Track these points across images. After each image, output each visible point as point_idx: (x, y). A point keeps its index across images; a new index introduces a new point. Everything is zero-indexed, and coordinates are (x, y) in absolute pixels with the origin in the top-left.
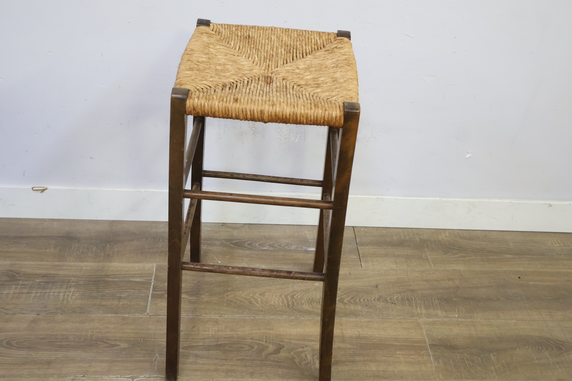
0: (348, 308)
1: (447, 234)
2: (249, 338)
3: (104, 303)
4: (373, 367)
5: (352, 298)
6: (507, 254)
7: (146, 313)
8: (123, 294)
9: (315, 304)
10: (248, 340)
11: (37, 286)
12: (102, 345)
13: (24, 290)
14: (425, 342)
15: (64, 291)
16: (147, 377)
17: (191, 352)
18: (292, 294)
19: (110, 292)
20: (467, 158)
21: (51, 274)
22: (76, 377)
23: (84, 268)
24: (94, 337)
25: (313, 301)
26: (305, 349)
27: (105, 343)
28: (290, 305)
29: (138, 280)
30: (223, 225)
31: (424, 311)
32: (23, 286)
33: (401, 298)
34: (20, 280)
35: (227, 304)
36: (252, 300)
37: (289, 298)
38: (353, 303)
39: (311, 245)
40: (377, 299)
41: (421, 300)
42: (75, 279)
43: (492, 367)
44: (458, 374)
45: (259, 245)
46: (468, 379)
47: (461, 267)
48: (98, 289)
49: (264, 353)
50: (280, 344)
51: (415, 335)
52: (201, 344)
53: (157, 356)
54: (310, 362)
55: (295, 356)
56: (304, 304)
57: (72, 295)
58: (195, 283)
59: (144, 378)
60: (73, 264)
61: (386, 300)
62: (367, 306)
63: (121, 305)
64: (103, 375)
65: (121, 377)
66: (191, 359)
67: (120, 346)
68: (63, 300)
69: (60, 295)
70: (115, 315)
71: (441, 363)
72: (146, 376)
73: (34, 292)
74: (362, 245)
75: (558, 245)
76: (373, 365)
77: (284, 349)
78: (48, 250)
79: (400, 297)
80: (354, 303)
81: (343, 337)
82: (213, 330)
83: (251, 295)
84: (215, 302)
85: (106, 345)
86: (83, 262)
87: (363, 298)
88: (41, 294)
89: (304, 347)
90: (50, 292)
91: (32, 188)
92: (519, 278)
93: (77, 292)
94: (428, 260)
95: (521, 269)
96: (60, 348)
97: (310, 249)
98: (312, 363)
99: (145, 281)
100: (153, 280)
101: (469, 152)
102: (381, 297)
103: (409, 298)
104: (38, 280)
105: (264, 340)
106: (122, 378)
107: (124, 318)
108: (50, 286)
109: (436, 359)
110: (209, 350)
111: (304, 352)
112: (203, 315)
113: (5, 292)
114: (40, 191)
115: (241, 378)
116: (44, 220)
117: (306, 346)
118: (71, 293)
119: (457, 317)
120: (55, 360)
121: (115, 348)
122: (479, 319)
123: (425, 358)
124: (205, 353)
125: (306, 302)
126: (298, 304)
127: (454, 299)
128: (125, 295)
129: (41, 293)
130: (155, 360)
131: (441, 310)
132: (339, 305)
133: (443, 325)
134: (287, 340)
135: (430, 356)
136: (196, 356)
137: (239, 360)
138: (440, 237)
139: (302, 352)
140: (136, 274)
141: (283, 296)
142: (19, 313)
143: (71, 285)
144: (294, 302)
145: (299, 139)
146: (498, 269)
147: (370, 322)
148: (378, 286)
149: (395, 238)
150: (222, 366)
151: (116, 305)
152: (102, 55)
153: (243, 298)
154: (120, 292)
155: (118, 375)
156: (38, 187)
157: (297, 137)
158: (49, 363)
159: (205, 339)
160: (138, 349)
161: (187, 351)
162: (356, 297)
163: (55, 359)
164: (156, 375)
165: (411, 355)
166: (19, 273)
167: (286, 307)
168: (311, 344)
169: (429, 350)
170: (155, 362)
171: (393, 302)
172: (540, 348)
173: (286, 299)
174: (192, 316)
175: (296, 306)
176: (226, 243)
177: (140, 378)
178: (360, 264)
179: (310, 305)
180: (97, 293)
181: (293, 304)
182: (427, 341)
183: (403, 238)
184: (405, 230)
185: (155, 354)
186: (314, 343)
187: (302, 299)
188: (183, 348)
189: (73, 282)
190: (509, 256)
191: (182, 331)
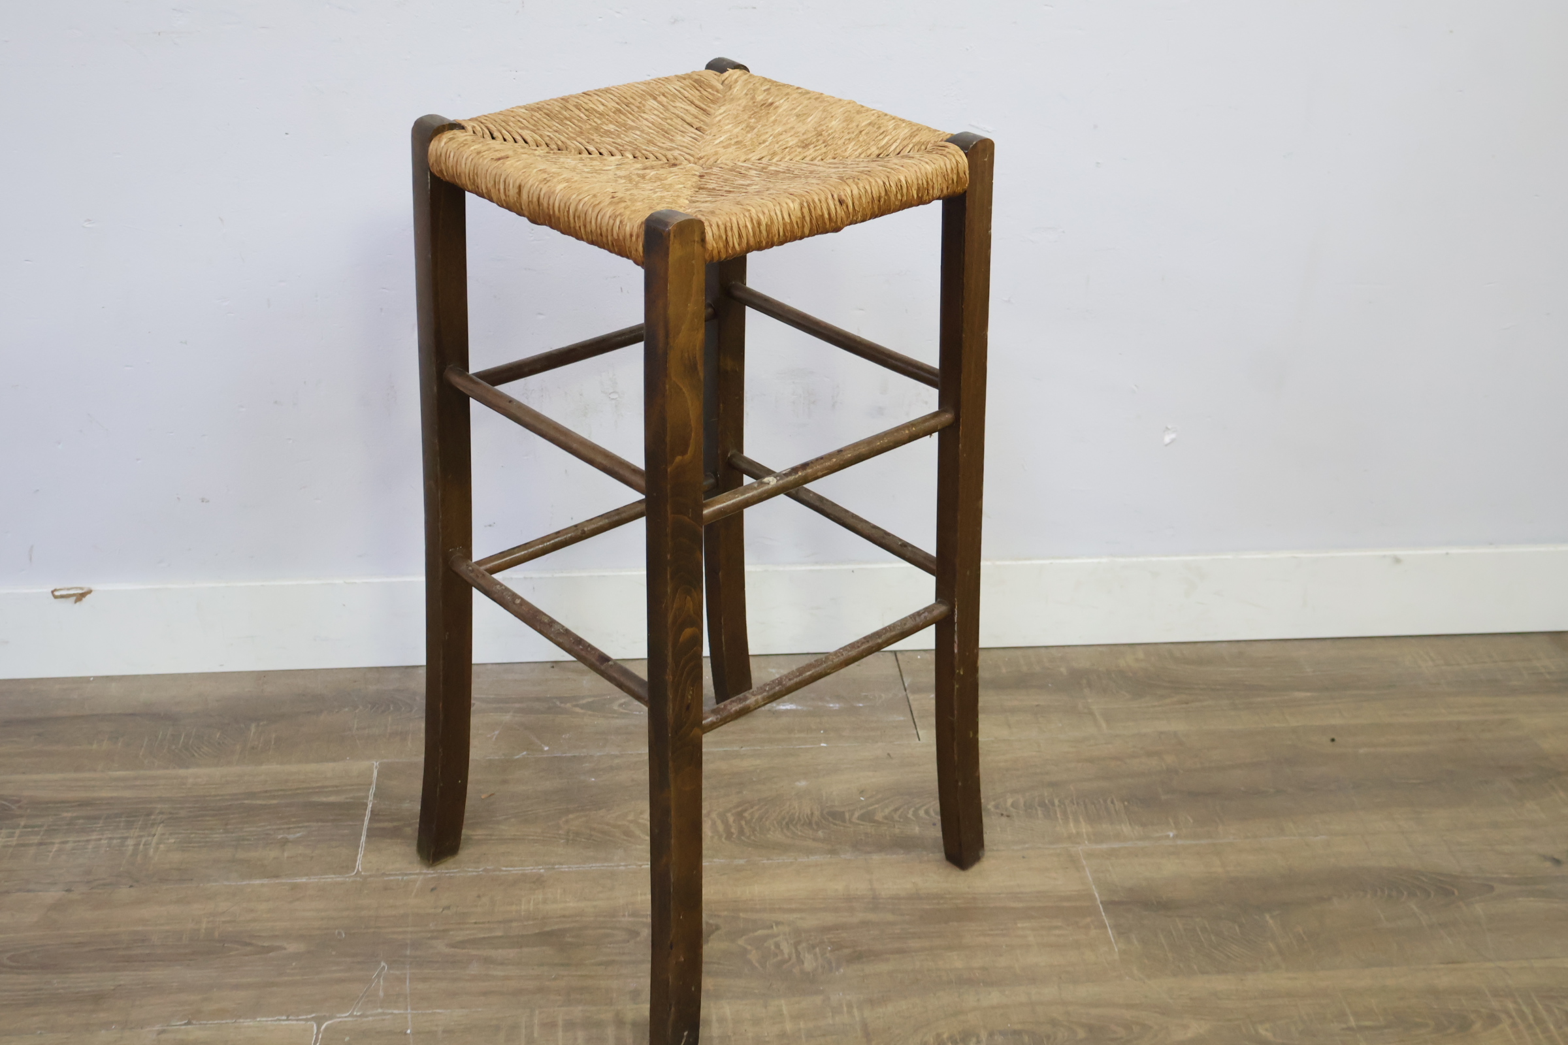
0: (887, 832)
1: (1141, 655)
2: (626, 914)
3: (241, 855)
4: (956, 961)
5: (896, 810)
6: (1298, 690)
7: (354, 871)
8: (294, 833)
9: (799, 828)
10: (623, 919)
11: (65, 827)
12: (237, 950)
13: (32, 837)
14: (1091, 897)
15: (136, 834)
16: (356, 1016)
17: (474, 952)
18: (740, 809)
19: (259, 829)
20: (1166, 445)
21: (101, 799)
22: (168, 1026)
23: (191, 780)
24: (216, 934)
25: (794, 822)
26: (775, 929)
27: (247, 944)
28: (732, 834)
29: (332, 799)
30: (554, 665)
31: (1085, 828)
32: (30, 830)
33: (1025, 803)
34: (21, 816)
35: (568, 840)
37: (731, 819)
38: (900, 822)
41: (1078, 804)
42: (167, 806)
43: (1271, 945)
44: (1182, 966)
46: (1207, 973)
47: (1179, 726)
48: (226, 825)
50: (708, 924)
51: (1062, 883)
52: (499, 933)
53: (384, 967)
54: (790, 959)
55: (749, 947)
56: (770, 829)
57: (158, 844)
58: (483, 797)
59: (350, 1019)
60: (160, 772)
63: (288, 857)
64: (240, 1017)
65: (287, 1020)
66: (474, 969)
67: (285, 949)
68: (135, 853)
69: (126, 843)
70: (272, 881)
71: (1136, 942)
72: (355, 1013)
73: (57, 841)
74: (918, 689)
75: (1431, 664)
76: (956, 957)
77: (719, 932)
78: (95, 746)
79: (1022, 801)
80: (902, 820)
81: (873, 898)
82: (532, 902)
83: (631, 817)
84: (536, 838)
85: (249, 948)
86: (187, 767)
87: (925, 808)
88: (76, 844)
89: (772, 927)
90: (100, 839)
91: (53, 592)
92: (1333, 740)
93: (171, 834)
94: (1091, 713)
95: (1337, 721)
96: (126, 964)
97: (784, 708)
98: (794, 959)
99: (352, 800)
101: (1169, 427)
103: (1047, 802)
104: (69, 814)
106: (290, 1022)
107: (294, 887)
108: (99, 825)
109: (1122, 932)
110: (521, 947)
111: (774, 936)
112: (504, 869)
114: (74, 598)
115: (607, 1005)
116: (86, 680)
117: (778, 923)
118: (156, 837)
119: (1174, 836)
120: (114, 990)
121: (271, 954)
122: (1232, 837)
123: (1093, 932)
124: (511, 953)
125: (776, 825)
126: (754, 830)
127: (1163, 797)
128: (298, 835)
129: (75, 842)
130: (379, 976)
131: (1130, 824)
132: (862, 827)
133: (1136, 856)
134: (726, 913)
135: (1106, 927)
136: (487, 961)
137: (600, 964)
138: (1122, 663)
139: (765, 938)
140: (327, 787)
141: (714, 815)
142: (19, 891)
143: (154, 819)
144: (744, 826)
146: (1276, 725)
149: (1004, 670)
150: (555, 979)
151: (274, 858)
152: (221, 220)
153: (608, 824)
154: (282, 829)
155: (282, 1015)
156: (68, 589)
158: (97, 998)
159: (511, 921)
160: (334, 953)
161: (464, 951)
162: (906, 806)
163: (112, 988)
164: (380, 1010)
165: (1056, 928)
166: (18, 801)
167: (723, 840)
168: (792, 917)
169: (1103, 914)
170: (379, 982)
171: (1005, 813)
172: (1394, 893)
173: (722, 821)
174: (474, 873)
175: (748, 834)
176: (562, 705)
177: (340, 1020)
178: (915, 732)
179: (785, 831)
180: (224, 835)
181: (741, 832)
182: (1097, 895)
183: (1025, 669)
184: (1030, 652)
185: (379, 963)
186: (799, 916)
187: (764, 819)
188: (452, 946)
189: (160, 813)
190: (1303, 694)
191: (449, 907)
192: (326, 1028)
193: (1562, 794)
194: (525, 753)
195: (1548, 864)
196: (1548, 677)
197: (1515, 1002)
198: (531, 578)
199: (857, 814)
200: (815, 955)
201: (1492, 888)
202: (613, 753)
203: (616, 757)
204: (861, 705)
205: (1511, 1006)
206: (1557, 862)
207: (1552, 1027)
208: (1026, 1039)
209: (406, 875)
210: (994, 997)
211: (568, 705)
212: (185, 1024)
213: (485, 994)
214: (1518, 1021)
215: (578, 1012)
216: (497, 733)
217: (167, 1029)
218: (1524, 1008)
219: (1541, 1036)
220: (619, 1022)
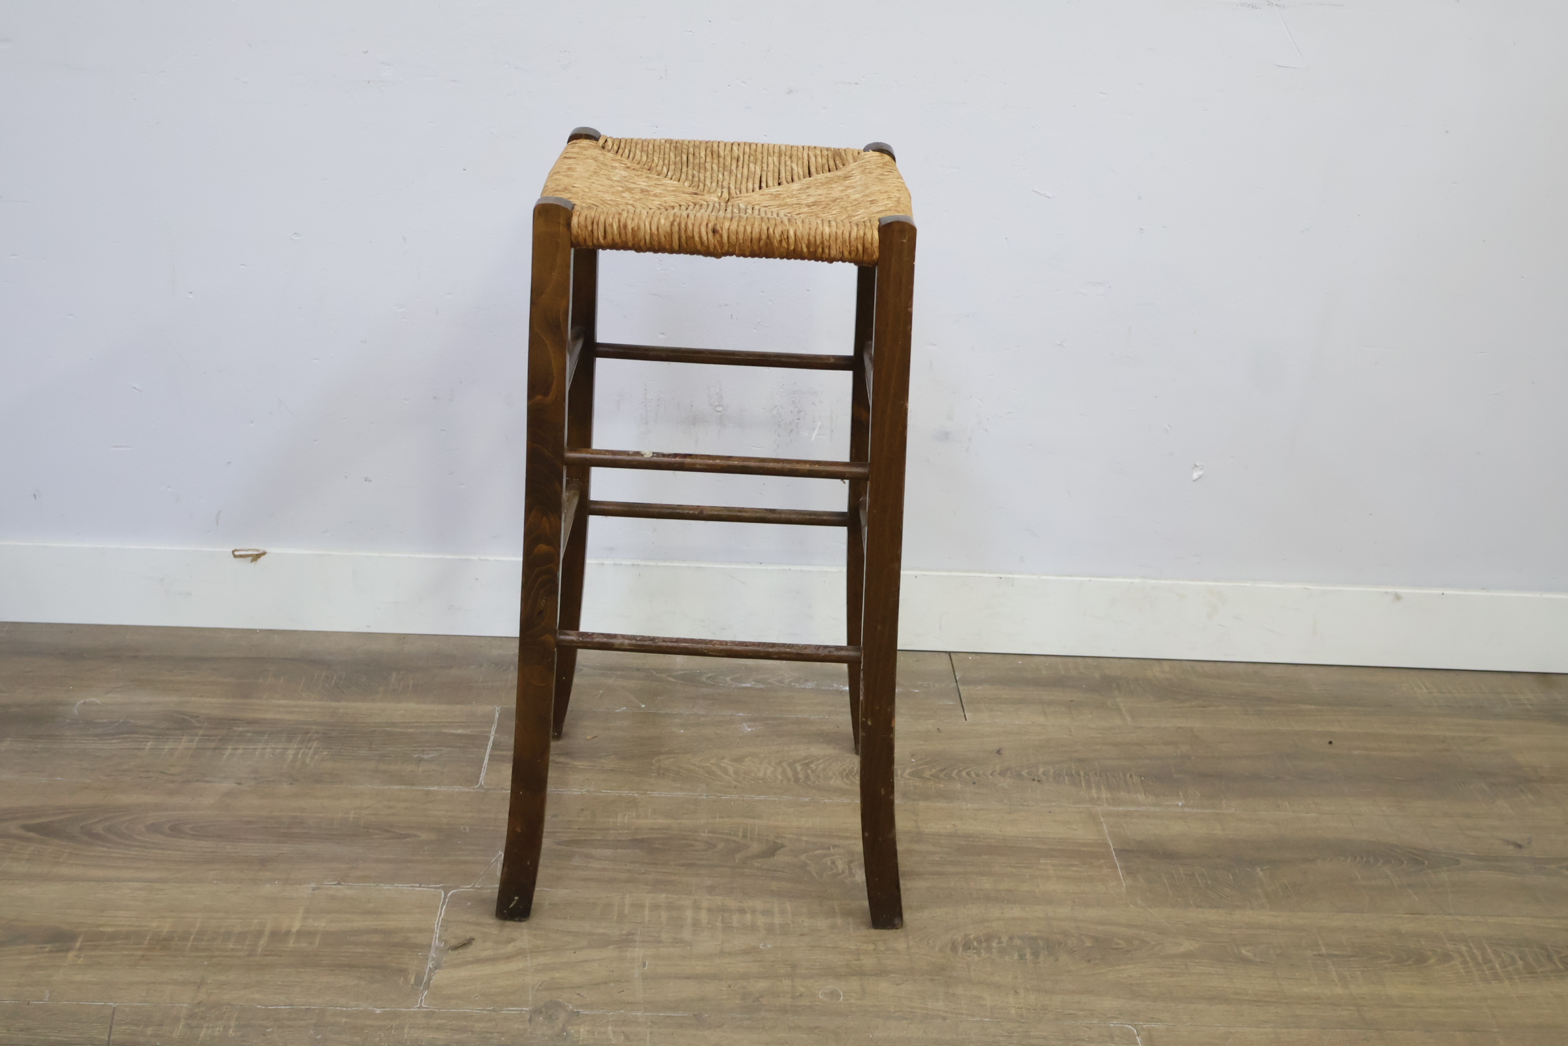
0: (933, 787)
1: (1166, 668)
2: (706, 831)
3: (383, 767)
4: (987, 884)
5: (942, 770)
6: (1306, 703)
7: (477, 784)
8: (428, 755)
10: (703, 834)
11: (236, 738)
12: (379, 834)
13: (209, 743)
14: (1106, 845)
15: (296, 746)
16: (477, 888)
17: (578, 850)
18: (807, 761)
19: (399, 749)
20: (1195, 481)
21: (265, 719)
23: (341, 710)
24: (362, 822)
26: (832, 851)
27: (388, 831)
28: (800, 779)
29: (460, 731)
31: (1105, 794)
32: (207, 738)
33: (1054, 773)
34: (200, 728)
35: (659, 774)
36: (714, 768)
37: (799, 768)
38: (944, 779)
40: (998, 772)
41: (1100, 776)
42: (321, 728)
43: (1259, 890)
44: (1180, 900)
45: (731, 680)
46: (1201, 907)
47: (1195, 724)
48: (371, 745)
49: (738, 857)
50: (775, 843)
51: (1083, 833)
52: (599, 838)
53: (501, 855)
54: (843, 872)
55: (809, 862)
56: (832, 778)
57: (315, 753)
58: (588, 738)
59: (471, 890)
60: (315, 703)
61: (1020, 776)
63: (422, 772)
64: (381, 882)
65: (420, 887)
66: (576, 862)
67: (419, 836)
68: (294, 761)
69: (287, 753)
70: (409, 787)
71: (1141, 881)
72: (476, 886)
73: (230, 747)
74: (966, 682)
75: (1425, 691)
76: (985, 881)
77: (782, 849)
78: (261, 681)
79: (1052, 771)
80: (946, 778)
82: (627, 817)
83: (713, 761)
84: (632, 771)
85: (388, 834)
86: (339, 701)
87: (967, 770)
88: (245, 751)
89: (829, 848)
90: (264, 749)
91: (233, 552)
93: (324, 748)
94: (1119, 710)
95: (1335, 728)
96: (287, 839)
98: (847, 872)
99: (476, 733)
101: (1197, 464)
102: (1008, 769)
103: (1073, 773)
104: (240, 729)
105: (741, 834)
106: (422, 889)
107: (428, 793)
108: (264, 738)
109: (1129, 872)
110: (617, 848)
111: (830, 855)
112: (604, 791)
113: (167, 747)
114: (251, 558)
115: (686, 894)
116: (253, 631)
117: (835, 846)
118: (312, 749)
119: (1182, 805)
120: (277, 856)
121: (407, 839)
122: (1233, 810)
123: (1106, 871)
124: (608, 852)
125: (838, 775)
126: (819, 777)
127: (1176, 776)
128: (430, 756)
129: (244, 749)
130: (496, 861)
131: (1145, 794)
132: (911, 781)
133: (1148, 817)
134: (791, 836)
135: (1116, 868)
136: (588, 856)
138: (1149, 673)
139: (825, 856)
140: (456, 723)
141: (785, 764)
142: (197, 781)
143: (311, 737)
144: (810, 774)
145: (818, 435)
146: (1281, 729)
147: (982, 809)
148: (1001, 752)
149: (1045, 673)
150: (643, 873)
151: (411, 771)
152: (405, 239)
153: (694, 765)
154: (419, 750)
155: (415, 883)
157: (814, 430)
158: (263, 862)
159: (609, 830)
160: (460, 842)
161: (568, 848)
162: (950, 768)
165: (1073, 865)
166: (197, 717)
167: (792, 783)
168: (846, 842)
169: (1115, 858)
170: (496, 865)
171: (1036, 778)
172: (1372, 860)
173: (792, 769)
174: (579, 793)
175: (814, 781)
176: (658, 675)
177: (463, 890)
178: (963, 714)
179: (845, 779)
180: (368, 752)
181: (807, 777)
182: (1111, 844)
183: (1063, 673)
184: (1069, 660)
185: (497, 852)
186: (853, 842)
187: (827, 770)
188: (559, 844)
189: (315, 732)
190: (1308, 707)
191: (557, 816)
192: (452, 896)
193: (1530, 796)
194: (624, 708)
195: (1512, 847)
196: (1530, 707)
197: (1469, 946)
198: (638, 565)
199: (908, 771)
201: (1458, 862)
202: (700, 713)
203: (703, 716)
204: (917, 691)
205: (1464, 949)
206: (1519, 846)
207: (1498, 966)
208: (1041, 943)
210: (1016, 912)
211: (663, 675)
212: (335, 885)
213: (585, 880)
214: (1468, 959)
215: (662, 898)
216: (601, 691)
217: (321, 886)
218: (1475, 951)
219: (1487, 972)
220: (697, 907)
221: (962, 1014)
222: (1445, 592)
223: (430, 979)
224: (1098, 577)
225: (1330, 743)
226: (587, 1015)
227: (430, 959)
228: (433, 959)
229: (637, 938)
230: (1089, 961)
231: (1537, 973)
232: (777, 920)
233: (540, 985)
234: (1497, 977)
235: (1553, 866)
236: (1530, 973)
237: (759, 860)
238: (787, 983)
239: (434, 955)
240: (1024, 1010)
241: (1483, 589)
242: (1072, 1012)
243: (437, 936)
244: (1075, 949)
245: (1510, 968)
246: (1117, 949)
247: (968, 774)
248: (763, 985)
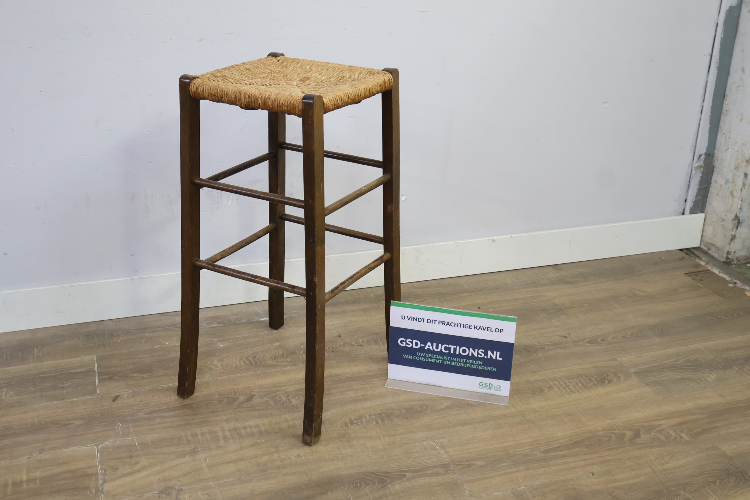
2: (216, 395)
3: (45, 394)
4: (352, 395)
6: (464, 293)
7: (96, 394)
8: (66, 384)
9: (279, 359)
10: (215, 397)
12: (53, 426)
16: (112, 442)
17: (156, 415)
18: (253, 355)
20: (403, 201)
23: (13, 371)
24: (42, 422)
25: (277, 357)
26: (278, 393)
27: (57, 424)
28: (253, 364)
29: (79, 370)
30: (162, 314)
33: (367, 340)
36: (211, 366)
37: (251, 359)
39: (263, 316)
40: (342, 345)
42: (5, 381)
45: (206, 324)
48: (34, 384)
49: (235, 404)
50: (250, 394)
52: (165, 408)
53: (119, 425)
54: (286, 402)
55: (269, 400)
56: (267, 361)
57: (6, 395)
59: (110, 443)
61: (352, 345)
62: (333, 352)
63: (66, 393)
64: (62, 449)
65: (83, 447)
66: (158, 420)
67: (74, 423)
70: (61, 401)
72: (112, 441)
75: (511, 280)
77: (255, 397)
79: (365, 340)
83: (209, 363)
86: (10, 366)
87: (328, 346)
89: (276, 392)
93: (10, 390)
96: (5, 437)
97: (263, 319)
98: (288, 401)
99: (88, 370)
100: (96, 368)
102: (346, 343)
103: (375, 339)
105: (233, 394)
106: (85, 447)
107: (72, 402)
110: (176, 411)
111: (278, 395)
112: (161, 386)
115: (216, 425)
117: (278, 391)
118: (4, 392)
121: (69, 426)
124: (172, 413)
125: (270, 359)
126: (261, 361)
128: (68, 384)
134: (257, 390)
136: (162, 417)
139: (275, 396)
140: (75, 367)
141: (244, 358)
145: (231, 202)
146: (457, 305)
148: (340, 336)
149: (349, 298)
150: (192, 420)
151: (60, 394)
154: (60, 383)
155: (80, 445)
157: (229, 200)
159: (169, 403)
160: (96, 422)
161: (152, 415)
164: (122, 439)
167: (249, 366)
168: (283, 388)
170: (119, 429)
171: (359, 345)
173: (248, 360)
174: (149, 389)
175: (259, 363)
176: (170, 328)
177: (106, 444)
179: (274, 360)
180: (34, 388)
181: (256, 362)
183: (357, 297)
184: (358, 291)
185: (117, 423)
186: (286, 387)
187: (265, 357)
188: (147, 414)
189: (3, 384)
190: (465, 294)
191: (141, 401)
192: (101, 448)
193: (564, 316)
194: (158, 346)
195: (563, 338)
196: (553, 280)
197: (558, 382)
199: (301, 352)
200: (296, 399)
201: (544, 348)
205: (557, 383)
206: (566, 337)
207: (572, 387)
208: (384, 415)
209: (119, 392)
210: (368, 404)
211: (172, 328)
212: (38, 454)
213: (165, 428)
214: (560, 387)
215: (205, 429)
216: (144, 340)
217: (31, 456)
218: (561, 383)
219: (568, 391)
220: (223, 431)
221: (359, 453)
222: (512, 236)
223: (102, 489)
224: (366, 251)
225: (479, 308)
226: (186, 489)
227: (100, 479)
228: (101, 479)
229: (199, 450)
230: (406, 419)
231: (587, 387)
232: (263, 428)
233: (159, 480)
234: (573, 392)
235: (581, 343)
236: (585, 388)
237: (245, 403)
238: (276, 456)
239: (101, 477)
240: (385, 445)
241: (527, 232)
242: (406, 442)
243: (100, 468)
244: (399, 415)
245: (577, 387)
246: (417, 411)
247: (329, 348)
248: (265, 459)
